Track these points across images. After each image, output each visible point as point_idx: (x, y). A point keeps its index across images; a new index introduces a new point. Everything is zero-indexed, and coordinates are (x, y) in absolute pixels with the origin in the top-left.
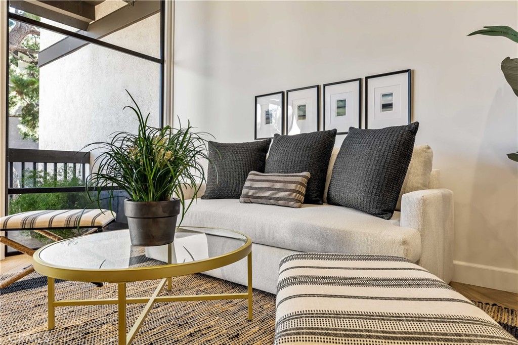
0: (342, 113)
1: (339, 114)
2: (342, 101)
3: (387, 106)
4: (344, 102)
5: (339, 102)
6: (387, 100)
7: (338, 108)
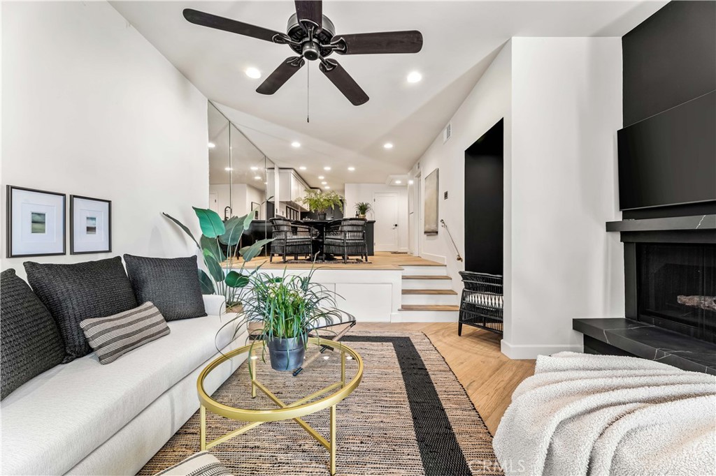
0: (40, 229)
1: (34, 231)
2: (39, 214)
3: (91, 229)
4: (42, 216)
5: (34, 215)
6: (91, 224)
7: (33, 222)
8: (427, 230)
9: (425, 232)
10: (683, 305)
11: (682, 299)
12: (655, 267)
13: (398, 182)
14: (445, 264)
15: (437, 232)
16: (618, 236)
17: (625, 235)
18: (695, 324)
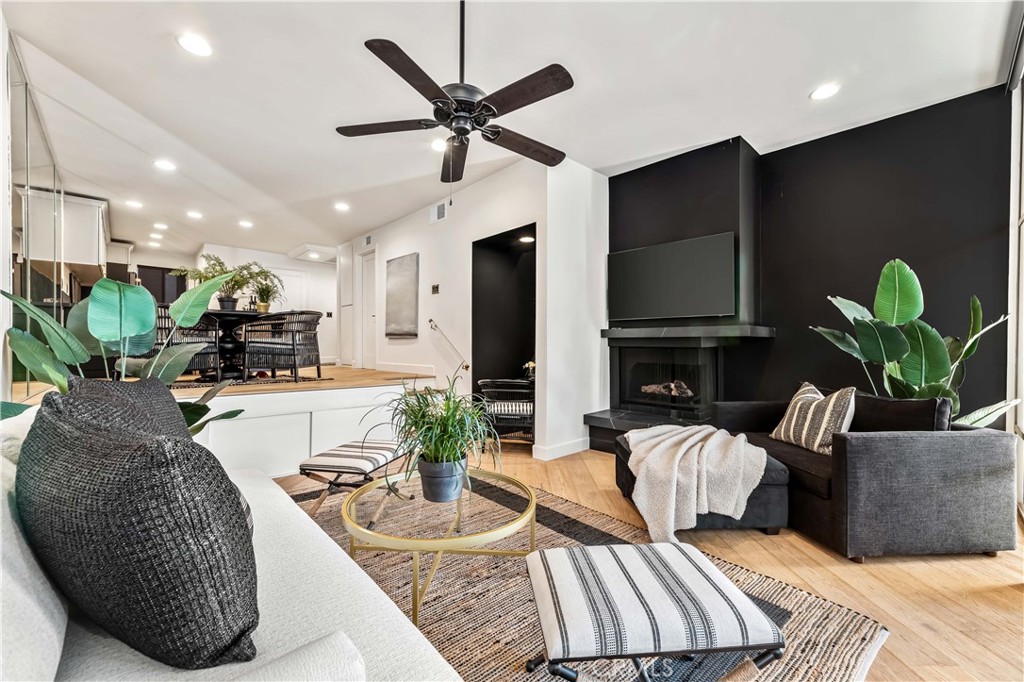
8: (390, 331)
9: (387, 335)
10: (645, 393)
11: (645, 389)
12: (630, 364)
13: (314, 256)
14: (434, 375)
15: (416, 335)
16: (606, 340)
17: (611, 341)
18: (655, 405)
